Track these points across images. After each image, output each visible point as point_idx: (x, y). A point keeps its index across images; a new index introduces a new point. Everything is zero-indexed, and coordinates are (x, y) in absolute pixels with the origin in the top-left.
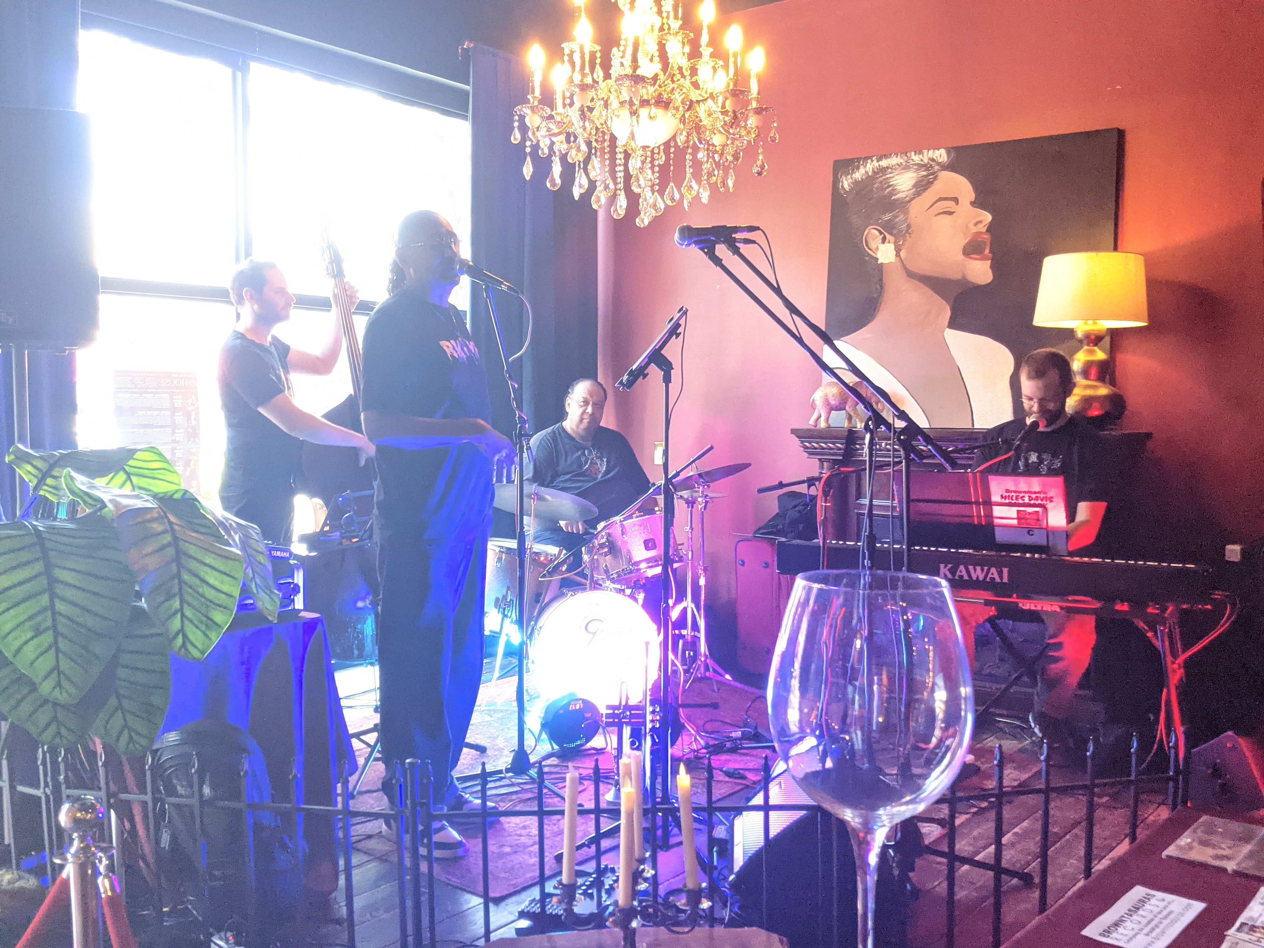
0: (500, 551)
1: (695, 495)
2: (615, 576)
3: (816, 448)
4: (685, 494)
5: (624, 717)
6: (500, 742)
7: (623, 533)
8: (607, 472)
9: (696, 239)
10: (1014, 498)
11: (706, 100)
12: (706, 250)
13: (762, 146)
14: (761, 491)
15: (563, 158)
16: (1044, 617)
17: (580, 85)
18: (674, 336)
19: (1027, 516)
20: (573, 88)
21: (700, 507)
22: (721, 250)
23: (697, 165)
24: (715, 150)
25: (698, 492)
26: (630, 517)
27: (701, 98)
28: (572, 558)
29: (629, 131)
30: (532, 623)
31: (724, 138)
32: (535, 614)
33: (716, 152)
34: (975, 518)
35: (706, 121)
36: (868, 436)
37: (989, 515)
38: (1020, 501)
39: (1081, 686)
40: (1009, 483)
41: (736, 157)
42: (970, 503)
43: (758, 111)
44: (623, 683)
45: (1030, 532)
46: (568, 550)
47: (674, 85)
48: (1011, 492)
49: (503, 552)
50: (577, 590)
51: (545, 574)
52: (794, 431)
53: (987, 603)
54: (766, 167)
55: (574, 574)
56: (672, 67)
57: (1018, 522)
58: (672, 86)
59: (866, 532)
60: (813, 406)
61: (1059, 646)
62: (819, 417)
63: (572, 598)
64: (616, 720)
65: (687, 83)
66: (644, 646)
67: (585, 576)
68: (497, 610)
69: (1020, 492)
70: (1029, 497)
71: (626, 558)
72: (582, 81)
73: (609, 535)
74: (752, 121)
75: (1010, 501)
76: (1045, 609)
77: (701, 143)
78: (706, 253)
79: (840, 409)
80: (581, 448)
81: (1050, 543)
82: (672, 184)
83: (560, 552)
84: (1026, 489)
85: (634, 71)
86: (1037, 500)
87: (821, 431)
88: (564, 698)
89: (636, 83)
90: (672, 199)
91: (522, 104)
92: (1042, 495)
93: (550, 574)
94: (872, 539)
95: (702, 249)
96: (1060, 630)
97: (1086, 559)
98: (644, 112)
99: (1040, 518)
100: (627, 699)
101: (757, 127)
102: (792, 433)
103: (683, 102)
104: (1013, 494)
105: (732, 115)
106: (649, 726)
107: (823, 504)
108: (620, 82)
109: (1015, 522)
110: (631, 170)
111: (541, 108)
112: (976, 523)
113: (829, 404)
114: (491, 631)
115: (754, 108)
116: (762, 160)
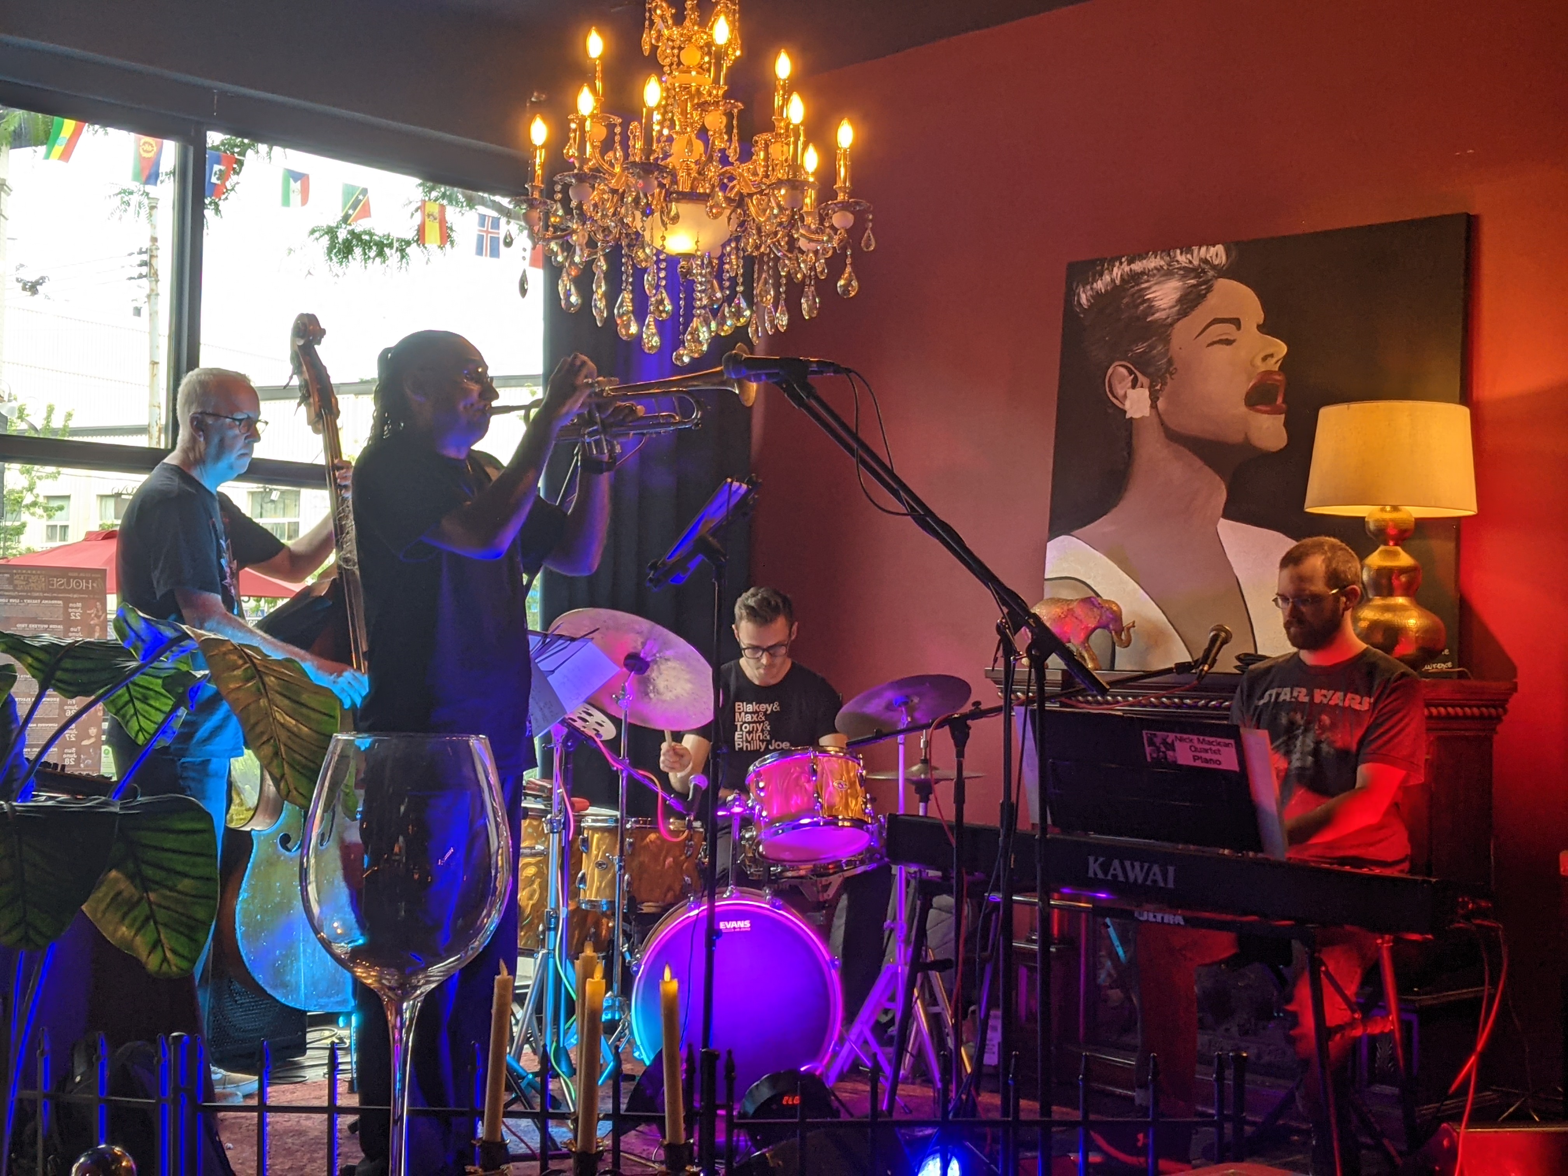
115: (839, 203)
116: (850, 273)
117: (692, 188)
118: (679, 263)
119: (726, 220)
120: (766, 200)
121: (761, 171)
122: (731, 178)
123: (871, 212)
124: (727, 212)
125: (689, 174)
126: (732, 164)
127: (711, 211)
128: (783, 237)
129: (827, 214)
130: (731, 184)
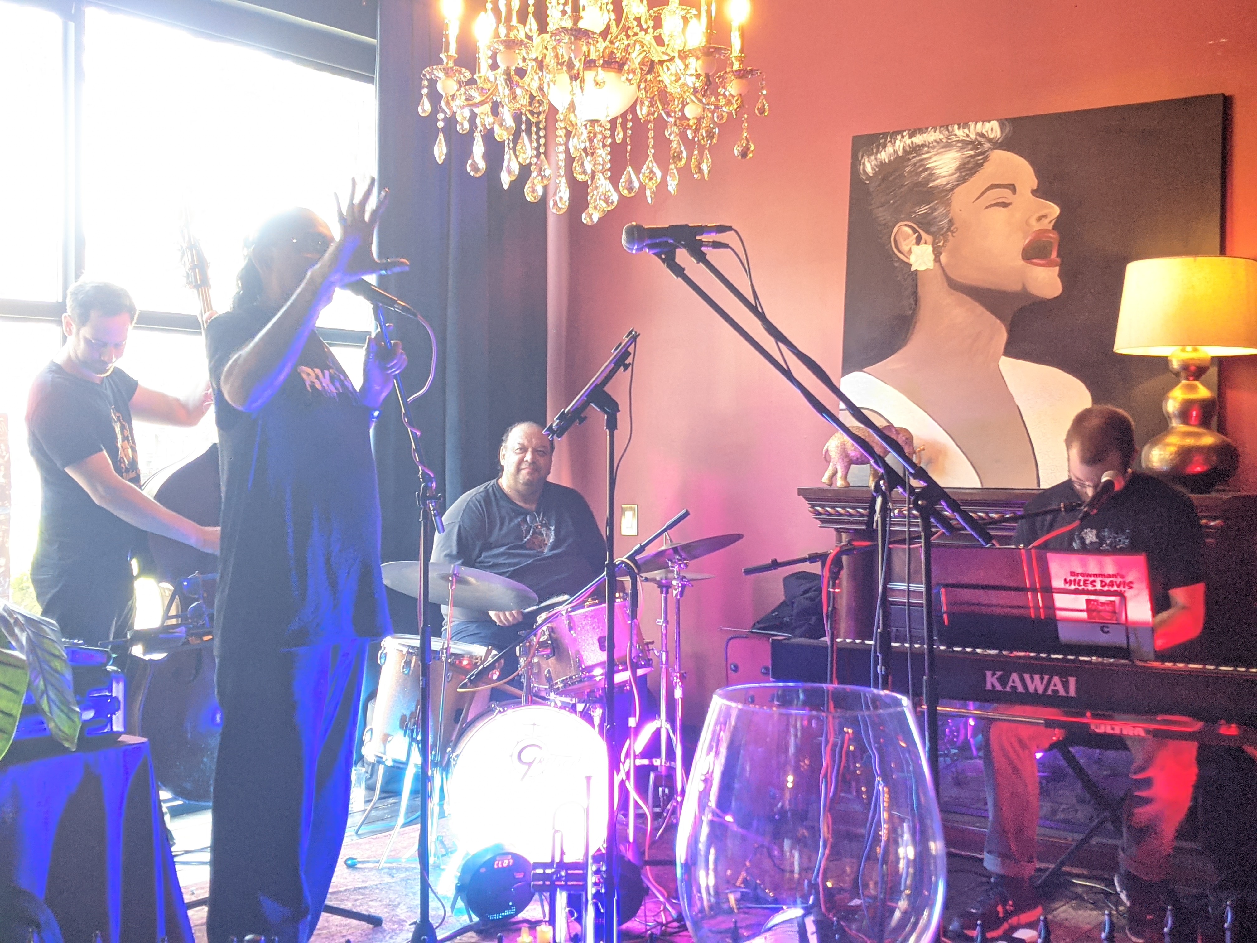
0: (408, 653)
1: (670, 575)
2: (561, 685)
3: (830, 514)
4: (658, 574)
5: (559, 879)
6: (401, 912)
7: (571, 628)
8: (554, 547)
9: (649, 242)
10: (1082, 583)
11: (672, 59)
12: (663, 256)
13: (747, 120)
14: (748, 572)
15: (489, 136)
16: (1129, 743)
17: (505, 41)
18: (622, 369)
19: (1101, 608)
20: (496, 46)
21: (675, 592)
22: (682, 256)
23: (662, 143)
24: (688, 125)
25: (673, 571)
26: (581, 606)
27: (666, 58)
28: (502, 661)
29: (569, 101)
30: (449, 749)
31: (700, 110)
32: (454, 738)
33: (690, 127)
34: (1032, 610)
35: (673, 89)
36: (879, 500)
37: (1050, 606)
38: (1090, 587)
39: (1180, 835)
40: (1075, 563)
41: (710, 135)
42: (1021, 589)
43: (741, 74)
44: (556, 832)
45: (1104, 628)
46: (499, 649)
47: (629, 42)
48: (1078, 575)
49: (412, 653)
50: (508, 706)
51: (466, 684)
52: (802, 492)
53: (1049, 724)
54: (752, 148)
55: (507, 683)
56: (627, 17)
57: (1088, 615)
58: (626, 42)
59: (878, 627)
60: (827, 459)
61: (1147, 783)
62: (835, 473)
63: (499, 715)
64: (548, 883)
65: (648, 39)
66: (585, 781)
67: (519, 685)
68: (402, 732)
69: (1090, 576)
70: (1102, 581)
71: (575, 662)
72: (507, 35)
73: (552, 630)
74: (733, 88)
75: (1077, 586)
76: (1125, 732)
77: (668, 115)
78: (663, 261)
79: (862, 463)
80: (522, 514)
81: (1131, 643)
82: (629, 169)
83: (488, 653)
84: (1096, 572)
85: (575, 23)
86: (1112, 586)
87: (836, 491)
88: (487, 851)
89: (576, 38)
90: (630, 189)
91: (433, 65)
92: (1119, 580)
93: (474, 682)
94: (886, 639)
95: (658, 255)
96: (1149, 761)
97: (1181, 665)
98: (589, 76)
99: (1117, 611)
100: (563, 853)
101: (740, 95)
102: (799, 494)
103: (642, 63)
104: (1080, 578)
105: (705, 80)
106: (591, 890)
107: (831, 590)
108: (558, 38)
109: (1084, 615)
110: (572, 150)
111: (457, 71)
112: (1033, 616)
113: (847, 456)
114: (395, 761)
115: (736, 71)
119: (637, 86)
124: (638, 79)
127: (626, 75)
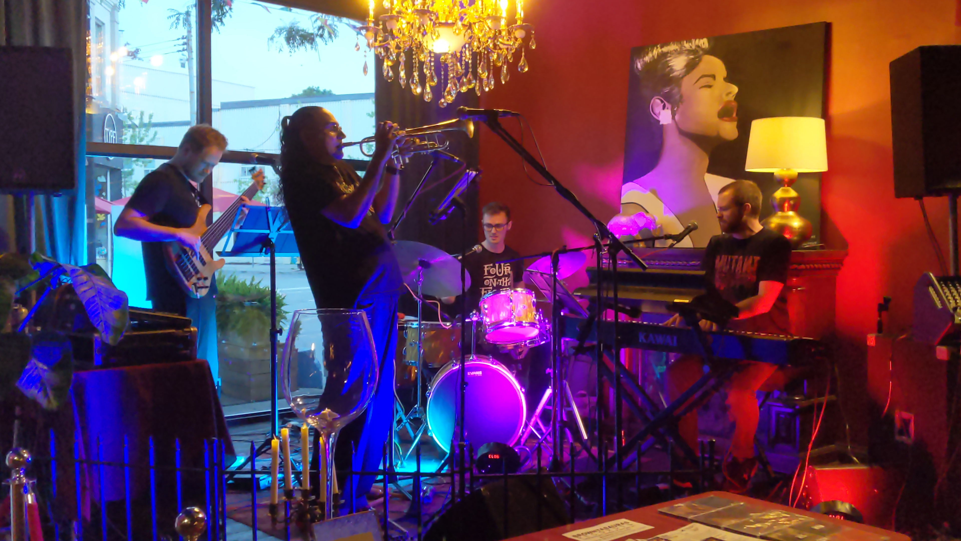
43: (521, 27)
115: (518, 26)
116: (524, 61)
117: (446, 20)
118: (440, 57)
119: (463, 36)
120: (483, 25)
121: (480, 10)
122: (465, 15)
123: (533, 31)
124: (464, 31)
125: (444, 13)
126: (465, 7)
127: (455, 31)
128: (491, 42)
129: (512, 31)
130: (465, 17)
